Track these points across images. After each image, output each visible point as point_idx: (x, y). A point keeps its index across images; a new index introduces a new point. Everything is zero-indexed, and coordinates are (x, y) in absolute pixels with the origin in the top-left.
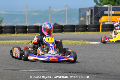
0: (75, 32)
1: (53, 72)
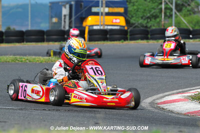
0: (44, 42)
1: (16, 110)
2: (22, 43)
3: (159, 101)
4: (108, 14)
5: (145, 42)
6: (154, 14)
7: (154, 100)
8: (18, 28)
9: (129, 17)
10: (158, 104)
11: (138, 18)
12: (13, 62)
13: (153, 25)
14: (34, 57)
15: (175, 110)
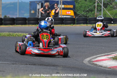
0: (26, 24)
1: (10, 64)
2: (14, 25)
3: (94, 60)
4: (64, 9)
5: (85, 25)
6: (91, 9)
7: (91, 59)
8: (11, 16)
9: (76, 11)
10: (93, 61)
11: (81, 11)
12: (8, 36)
13: (90, 15)
14: (20, 33)
15: (103, 65)
